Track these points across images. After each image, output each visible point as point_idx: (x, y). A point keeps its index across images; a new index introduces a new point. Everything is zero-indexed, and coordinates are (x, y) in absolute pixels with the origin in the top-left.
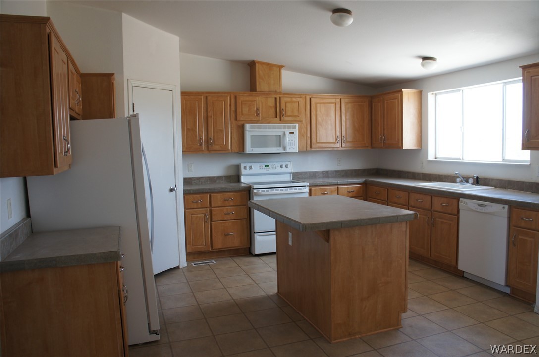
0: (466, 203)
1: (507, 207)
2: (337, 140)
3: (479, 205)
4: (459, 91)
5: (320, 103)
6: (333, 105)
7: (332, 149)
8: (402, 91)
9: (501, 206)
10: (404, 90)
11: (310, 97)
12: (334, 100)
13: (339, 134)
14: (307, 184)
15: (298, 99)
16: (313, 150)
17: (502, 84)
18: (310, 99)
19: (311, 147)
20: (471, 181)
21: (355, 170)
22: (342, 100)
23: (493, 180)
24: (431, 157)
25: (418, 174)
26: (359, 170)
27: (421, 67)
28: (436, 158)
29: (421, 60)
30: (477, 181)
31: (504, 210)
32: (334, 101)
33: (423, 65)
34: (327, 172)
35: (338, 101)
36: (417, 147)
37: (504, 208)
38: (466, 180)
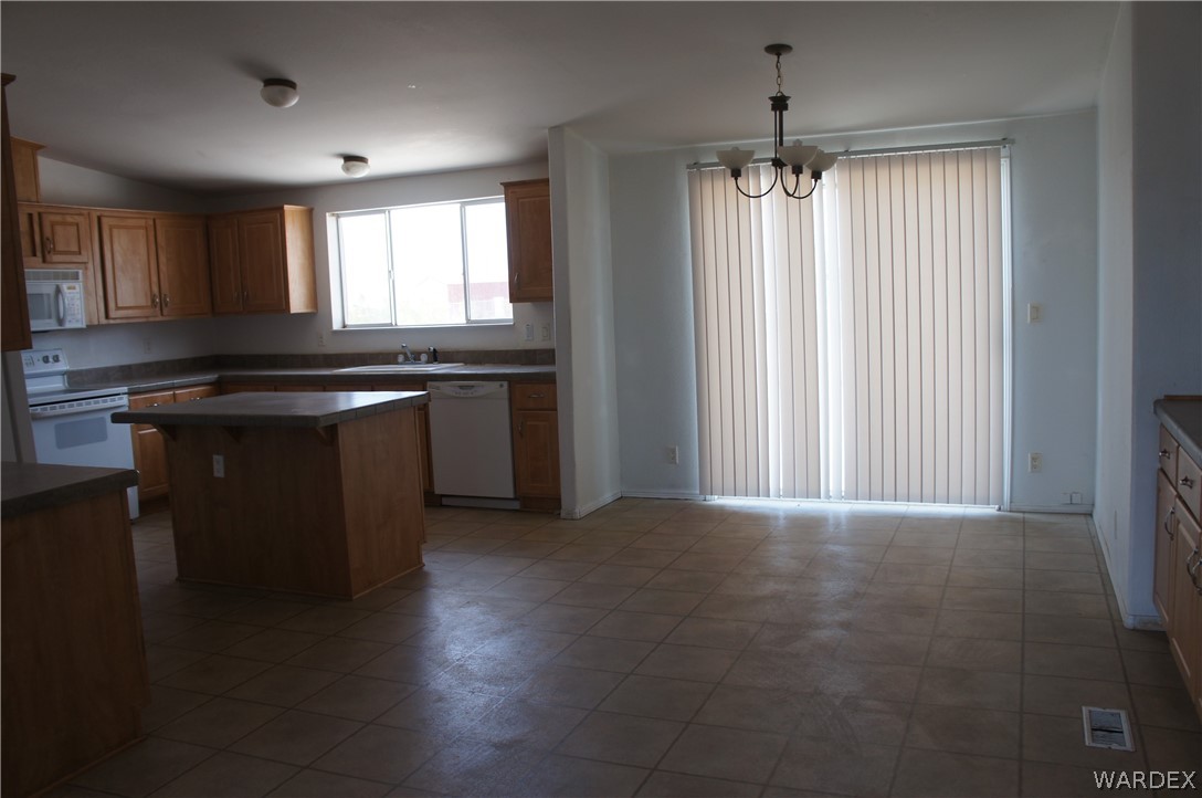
0: (438, 388)
1: (505, 384)
2: (153, 301)
3: (461, 387)
4: (384, 211)
5: (119, 227)
6: (142, 232)
7: (144, 320)
8: (282, 208)
9: (497, 384)
10: (286, 207)
11: (98, 214)
12: (144, 221)
13: (155, 290)
14: (125, 389)
15: (76, 217)
16: (112, 322)
17: (459, 205)
18: (99, 219)
19: (107, 317)
20: (424, 357)
21: (179, 360)
22: (158, 222)
23: (458, 352)
24: (337, 325)
25: (315, 357)
26: (185, 360)
27: (341, 171)
28: (344, 326)
29: (342, 161)
30: (435, 357)
31: (501, 390)
32: (142, 222)
33: (346, 169)
34: (129, 367)
35: (151, 223)
36: (307, 308)
37: (501, 386)
38: (415, 357)
